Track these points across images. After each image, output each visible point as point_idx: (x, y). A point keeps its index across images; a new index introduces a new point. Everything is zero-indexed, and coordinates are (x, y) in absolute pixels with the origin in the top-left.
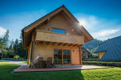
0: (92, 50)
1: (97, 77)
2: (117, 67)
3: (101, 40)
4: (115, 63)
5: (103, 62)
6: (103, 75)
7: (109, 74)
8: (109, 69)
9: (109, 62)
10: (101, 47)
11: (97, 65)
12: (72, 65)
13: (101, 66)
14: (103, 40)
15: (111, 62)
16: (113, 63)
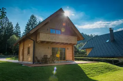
0: (78, 45)
1: (88, 68)
2: (102, 62)
3: (87, 34)
4: (100, 58)
5: (90, 58)
6: (92, 67)
7: (96, 66)
8: (96, 63)
9: (95, 58)
10: (89, 43)
11: (85, 61)
12: (67, 61)
13: (88, 61)
14: (89, 35)
15: (97, 58)
16: (98, 59)
